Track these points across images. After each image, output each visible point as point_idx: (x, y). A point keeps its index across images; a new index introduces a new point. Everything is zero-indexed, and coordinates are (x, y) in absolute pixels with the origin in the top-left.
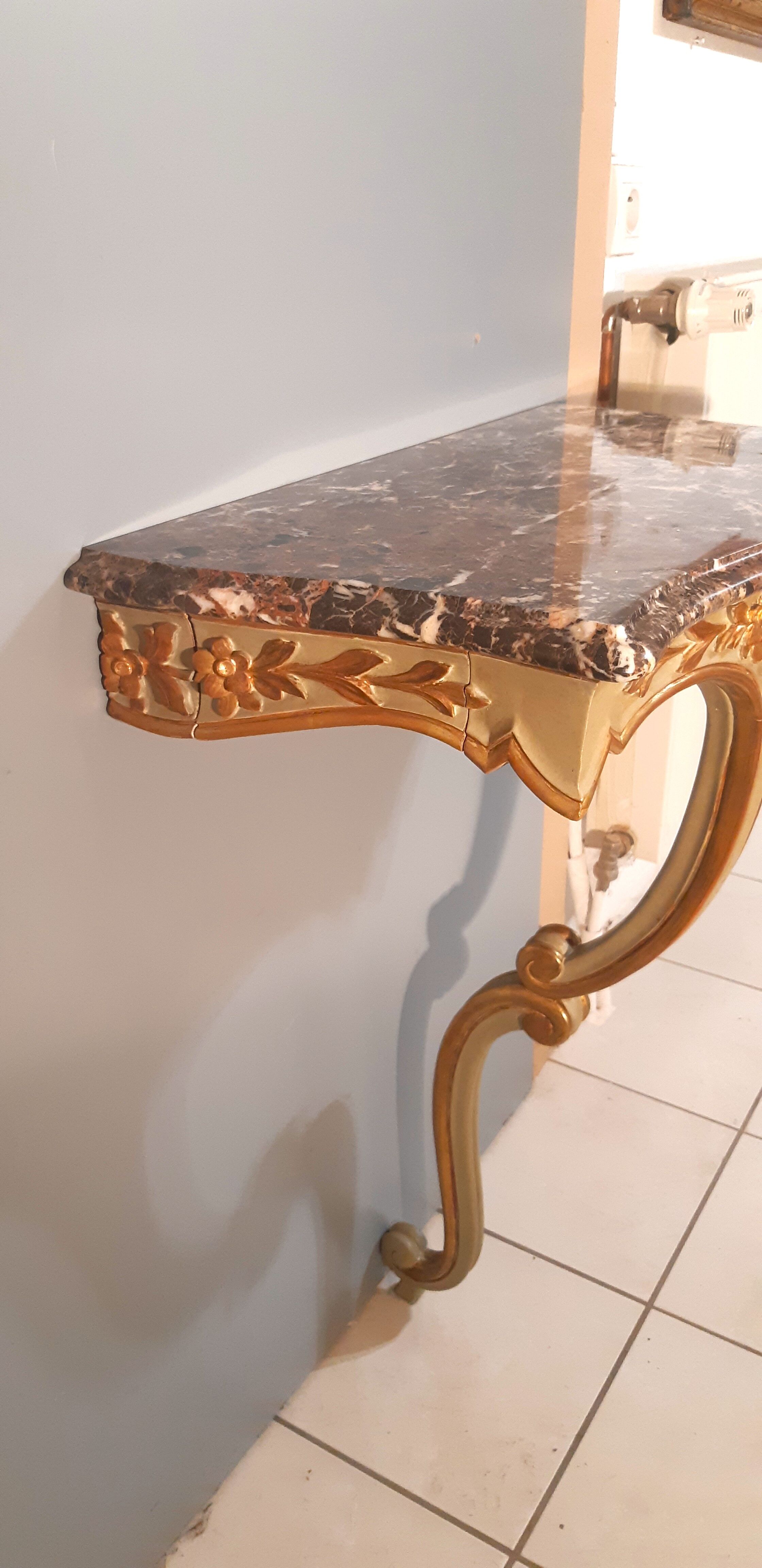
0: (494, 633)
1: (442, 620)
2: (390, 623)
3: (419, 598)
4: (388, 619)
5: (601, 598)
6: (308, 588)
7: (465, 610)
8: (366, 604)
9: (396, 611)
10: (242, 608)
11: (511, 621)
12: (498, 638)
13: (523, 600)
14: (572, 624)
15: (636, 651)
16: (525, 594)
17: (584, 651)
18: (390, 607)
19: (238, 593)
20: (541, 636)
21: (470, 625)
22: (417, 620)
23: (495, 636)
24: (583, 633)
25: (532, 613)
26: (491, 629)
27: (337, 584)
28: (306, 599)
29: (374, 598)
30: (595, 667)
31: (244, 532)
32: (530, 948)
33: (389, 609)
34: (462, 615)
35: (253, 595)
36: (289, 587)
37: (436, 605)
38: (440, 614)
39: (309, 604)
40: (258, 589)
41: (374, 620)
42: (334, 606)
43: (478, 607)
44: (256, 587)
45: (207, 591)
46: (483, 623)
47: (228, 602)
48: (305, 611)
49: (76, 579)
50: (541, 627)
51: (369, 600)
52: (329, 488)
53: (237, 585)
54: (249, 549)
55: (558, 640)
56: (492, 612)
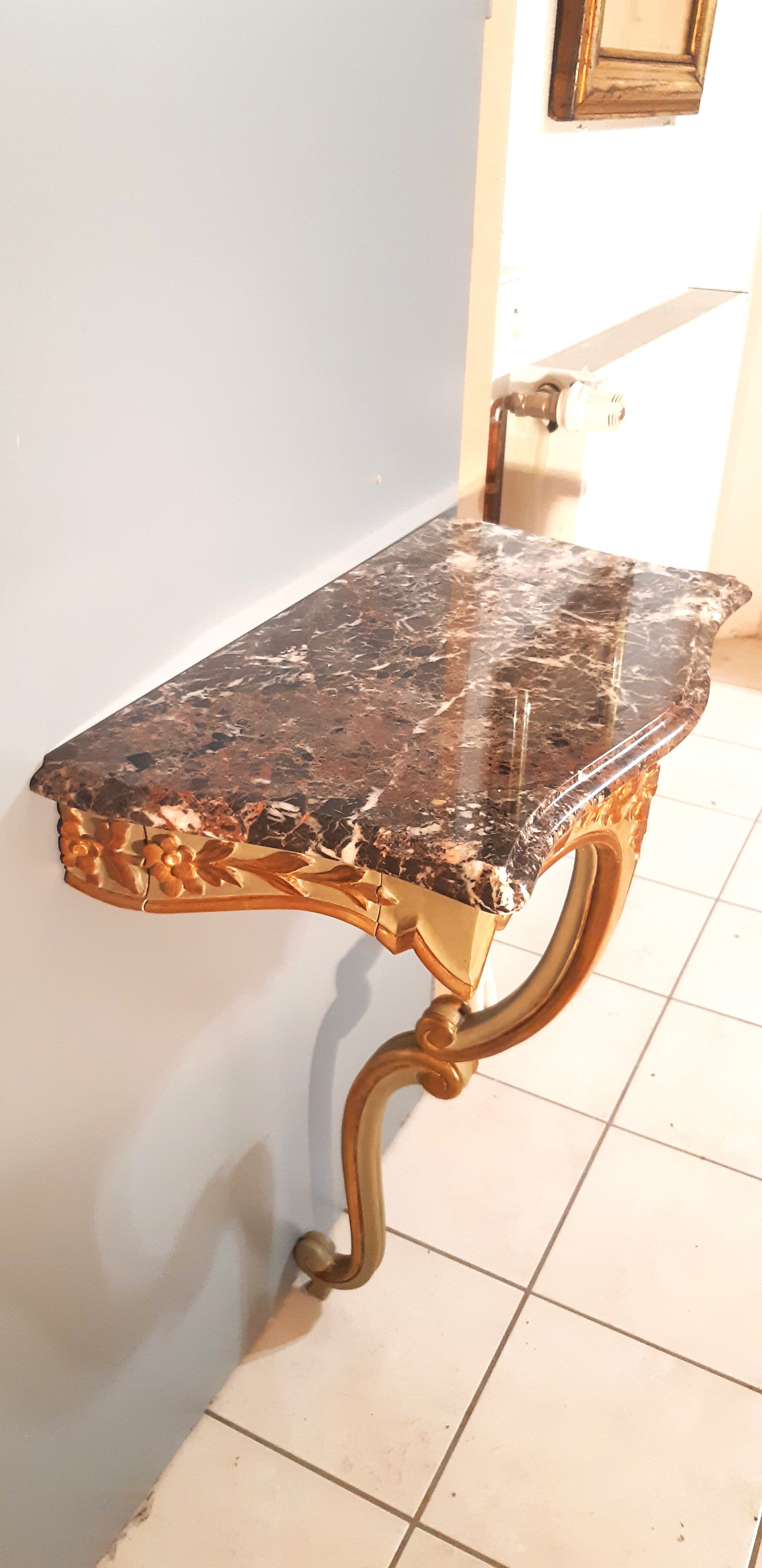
0: (401, 863)
1: (359, 847)
2: (316, 847)
3: (339, 824)
4: (314, 843)
5: (488, 828)
6: (246, 809)
7: (378, 839)
8: (296, 828)
9: (321, 836)
10: (190, 826)
11: (415, 852)
12: (405, 869)
13: (425, 831)
14: (464, 861)
15: (515, 891)
16: (427, 823)
17: (474, 889)
18: (316, 831)
19: (185, 812)
20: (440, 871)
21: (382, 855)
22: (339, 846)
23: (403, 866)
24: (473, 871)
25: (432, 848)
26: (399, 859)
27: (271, 807)
28: (245, 820)
29: (302, 821)
30: (483, 904)
31: (184, 730)
32: (427, 1020)
33: (314, 833)
34: (375, 844)
35: (199, 814)
36: (230, 807)
37: (353, 831)
38: (358, 841)
39: (247, 825)
40: (203, 809)
41: (303, 843)
42: (268, 827)
43: (389, 837)
44: (201, 806)
45: (159, 809)
46: (393, 853)
47: (178, 820)
48: (244, 832)
49: (41, 787)
50: (440, 862)
51: (298, 824)
52: (253, 658)
53: (185, 804)
54: (192, 757)
55: (453, 876)
56: (400, 842)
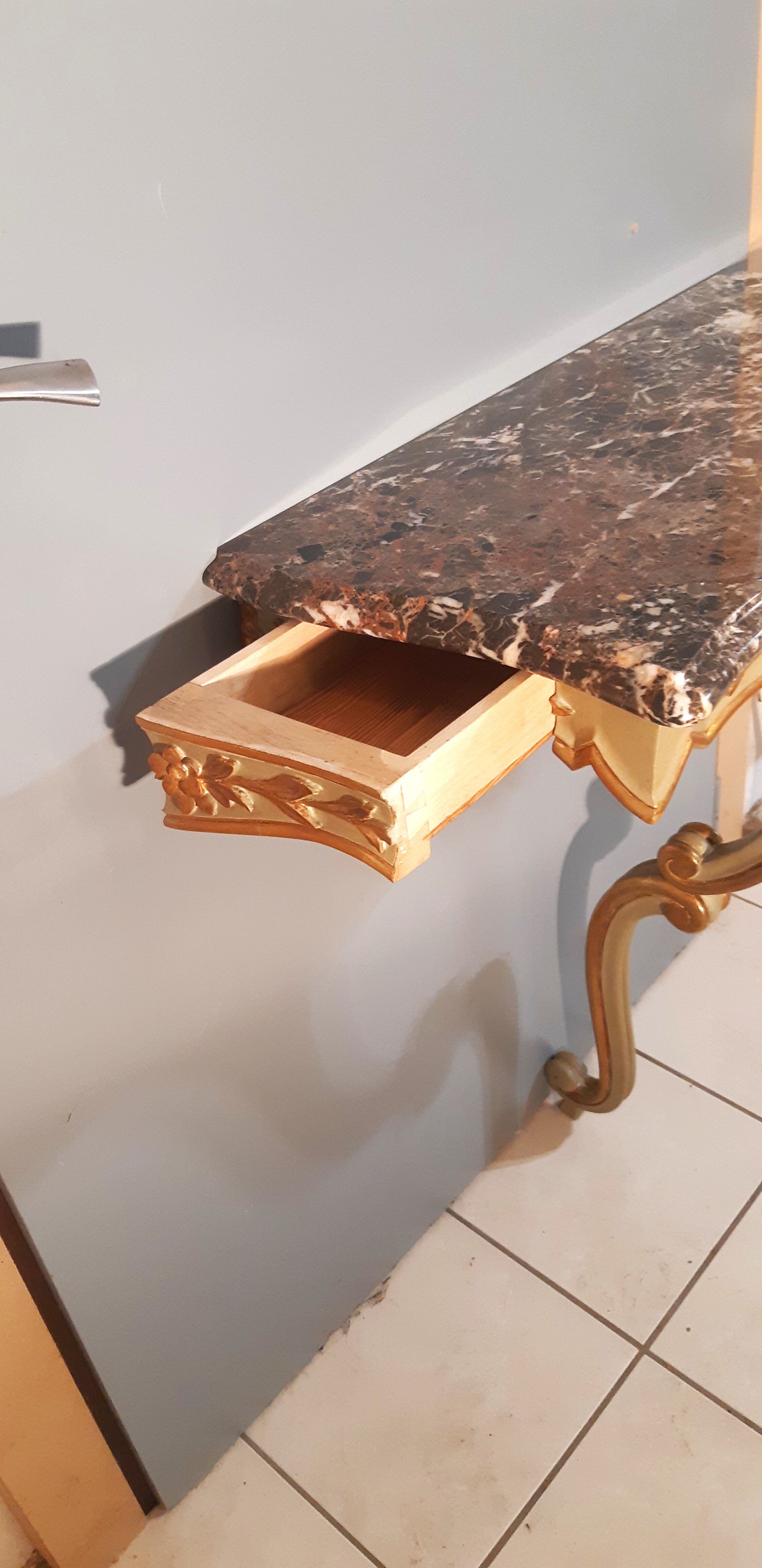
0: (566, 667)
1: (522, 648)
2: (476, 646)
3: (504, 622)
4: (474, 643)
5: (676, 627)
6: (407, 604)
7: (544, 638)
8: (457, 626)
9: (482, 635)
10: (349, 623)
11: (584, 655)
12: (569, 673)
13: (598, 629)
14: (637, 665)
15: (692, 700)
16: (604, 621)
17: (643, 697)
18: (477, 630)
19: (345, 608)
20: (608, 676)
21: (546, 657)
22: (500, 646)
23: (567, 670)
24: (645, 676)
25: (602, 649)
26: (564, 662)
27: (432, 602)
28: (404, 617)
29: (464, 619)
30: (652, 714)
31: (364, 520)
32: (670, 847)
33: (475, 632)
34: (540, 644)
35: (359, 611)
36: (390, 602)
37: (518, 630)
38: (522, 641)
39: (406, 623)
40: (364, 604)
41: (462, 643)
42: (428, 625)
43: (556, 637)
44: (361, 601)
45: (320, 604)
46: (558, 654)
47: (337, 616)
48: (402, 630)
49: (212, 581)
50: (609, 665)
51: (460, 621)
52: (460, 440)
53: (346, 599)
54: (364, 549)
55: (622, 681)
56: (568, 643)
